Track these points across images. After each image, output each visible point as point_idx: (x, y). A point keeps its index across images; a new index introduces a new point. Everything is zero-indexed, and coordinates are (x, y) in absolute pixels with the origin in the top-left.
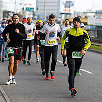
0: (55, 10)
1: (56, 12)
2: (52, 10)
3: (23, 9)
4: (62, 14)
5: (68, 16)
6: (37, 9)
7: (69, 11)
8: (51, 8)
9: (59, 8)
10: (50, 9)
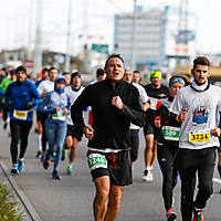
0: (154, 49)
1: (156, 53)
2: (149, 48)
3: (86, 47)
4: (169, 57)
5: (183, 61)
6: (116, 46)
7: (186, 50)
8: (146, 45)
9: (163, 46)
10: (143, 48)
